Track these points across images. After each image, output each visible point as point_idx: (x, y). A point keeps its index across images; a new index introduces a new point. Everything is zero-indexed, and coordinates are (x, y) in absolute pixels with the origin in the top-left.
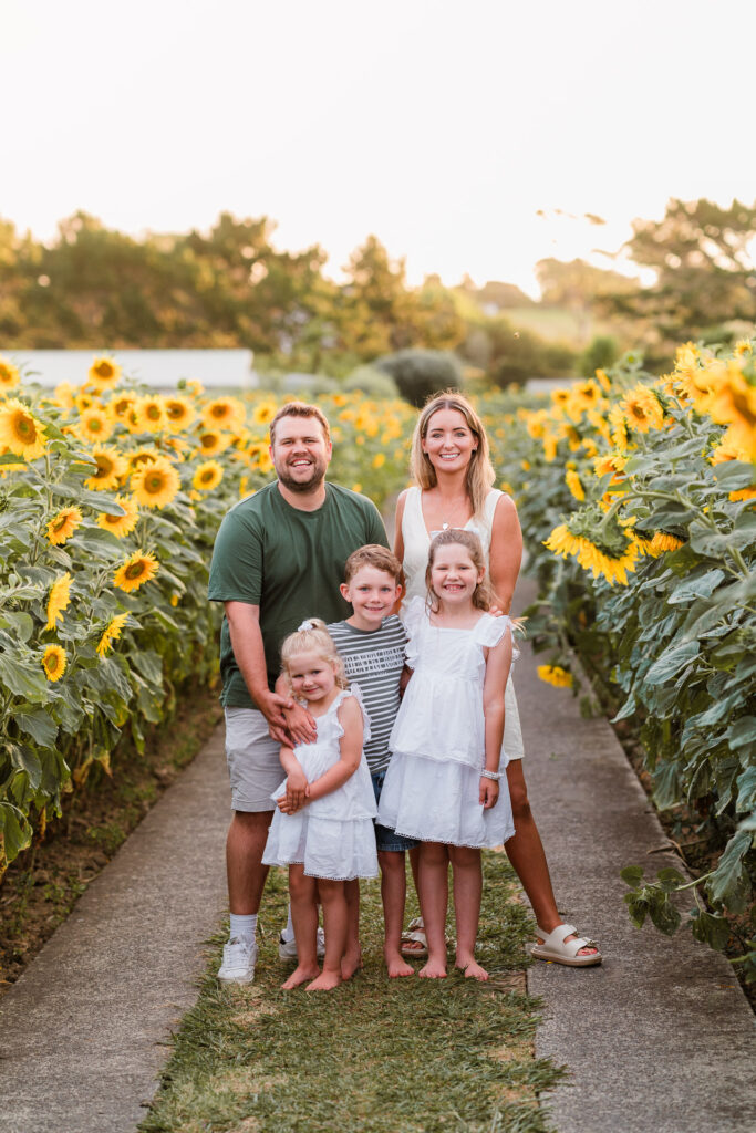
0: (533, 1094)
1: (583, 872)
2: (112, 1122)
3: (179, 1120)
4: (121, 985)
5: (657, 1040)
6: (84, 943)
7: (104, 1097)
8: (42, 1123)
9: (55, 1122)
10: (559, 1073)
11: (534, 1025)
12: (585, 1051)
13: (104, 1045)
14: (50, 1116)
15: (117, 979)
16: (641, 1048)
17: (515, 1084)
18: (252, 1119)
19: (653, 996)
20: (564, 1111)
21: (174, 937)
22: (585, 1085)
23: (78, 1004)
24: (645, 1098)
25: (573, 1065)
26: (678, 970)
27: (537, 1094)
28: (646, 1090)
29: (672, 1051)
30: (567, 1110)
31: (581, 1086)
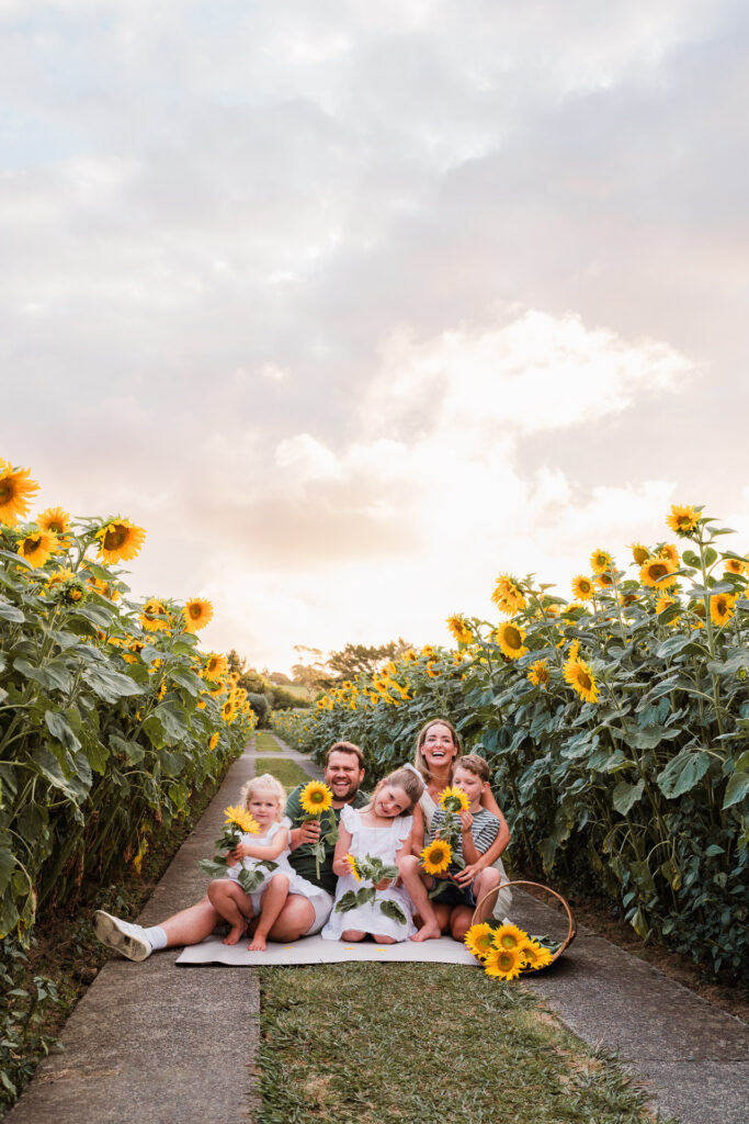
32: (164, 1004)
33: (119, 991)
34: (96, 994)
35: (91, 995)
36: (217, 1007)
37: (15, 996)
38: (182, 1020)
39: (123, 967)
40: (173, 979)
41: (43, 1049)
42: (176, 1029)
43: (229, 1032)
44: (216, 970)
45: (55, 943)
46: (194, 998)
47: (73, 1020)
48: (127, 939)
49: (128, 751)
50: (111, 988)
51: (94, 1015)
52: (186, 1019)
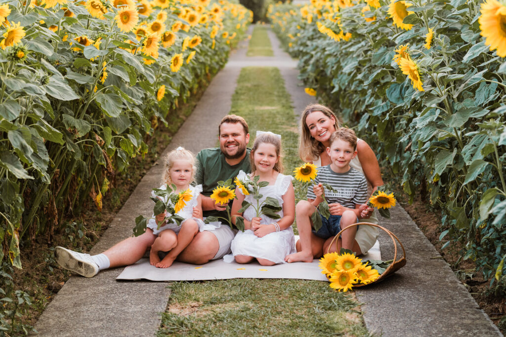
32: (103, 306)
33: (75, 298)
34: (60, 300)
35: (56, 300)
36: (137, 309)
37: (6, 302)
38: (113, 316)
39: (79, 282)
40: (112, 290)
41: (24, 333)
42: (108, 322)
43: (141, 323)
44: (143, 284)
45: (34, 264)
46: (123, 303)
47: (44, 316)
48: (80, 264)
49: (77, 126)
50: (70, 296)
51: (57, 313)
52: (116, 316)
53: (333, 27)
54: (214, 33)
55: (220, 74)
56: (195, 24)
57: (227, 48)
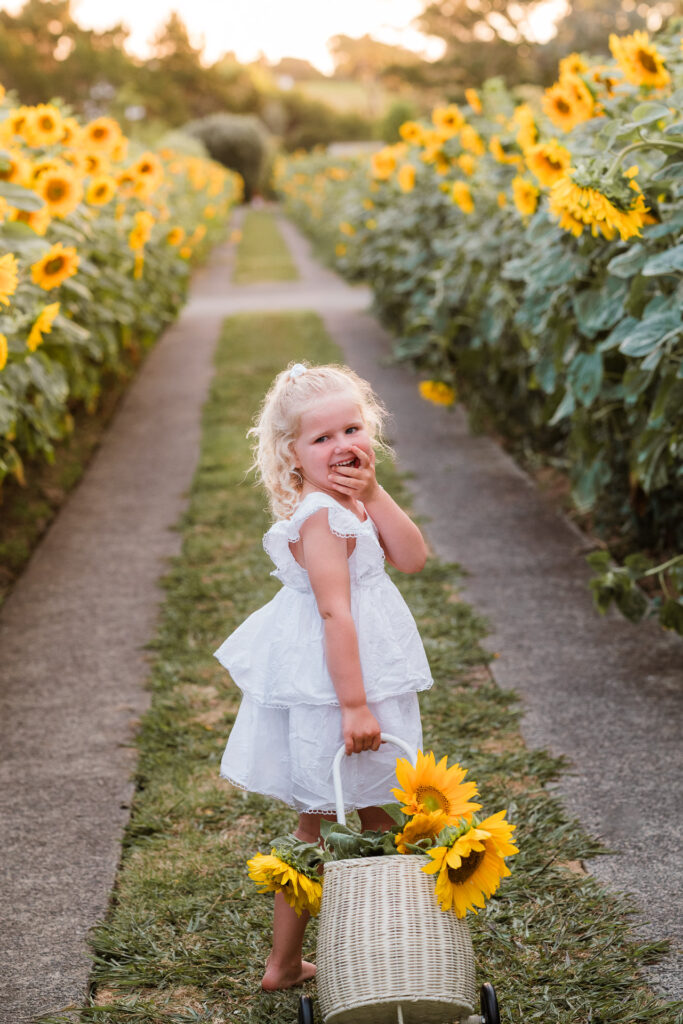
0: (538, 785)
1: (514, 572)
2: (93, 824)
3: (167, 820)
4: (66, 691)
5: (648, 730)
6: (17, 651)
7: (78, 801)
8: (18, 829)
9: (32, 827)
10: (560, 763)
11: (515, 718)
12: (578, 743)
13: (64, 748)
14: (26, 821)
15: (58, 684)
16: (635, 737)
17: (516, 775)
18: (247, 817)
19: (628, 687)
20: (577, 801)
21: (108, 643)
22: (589, 774)
23: (26, 710)
24: (658, 786)
25: (571, 755)
26: (645, 661)
27: (543, 785)
28: (656, 778)
29: (669, 740)
30: (581, 800)
31: (586, 775)
53: (607, 181)
54: (139, 235)
55: (169, 338)
56: (69, 208)
57: (183, 268)
